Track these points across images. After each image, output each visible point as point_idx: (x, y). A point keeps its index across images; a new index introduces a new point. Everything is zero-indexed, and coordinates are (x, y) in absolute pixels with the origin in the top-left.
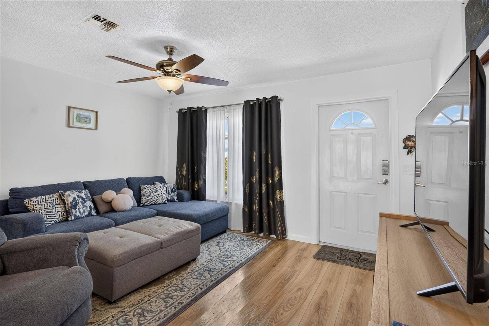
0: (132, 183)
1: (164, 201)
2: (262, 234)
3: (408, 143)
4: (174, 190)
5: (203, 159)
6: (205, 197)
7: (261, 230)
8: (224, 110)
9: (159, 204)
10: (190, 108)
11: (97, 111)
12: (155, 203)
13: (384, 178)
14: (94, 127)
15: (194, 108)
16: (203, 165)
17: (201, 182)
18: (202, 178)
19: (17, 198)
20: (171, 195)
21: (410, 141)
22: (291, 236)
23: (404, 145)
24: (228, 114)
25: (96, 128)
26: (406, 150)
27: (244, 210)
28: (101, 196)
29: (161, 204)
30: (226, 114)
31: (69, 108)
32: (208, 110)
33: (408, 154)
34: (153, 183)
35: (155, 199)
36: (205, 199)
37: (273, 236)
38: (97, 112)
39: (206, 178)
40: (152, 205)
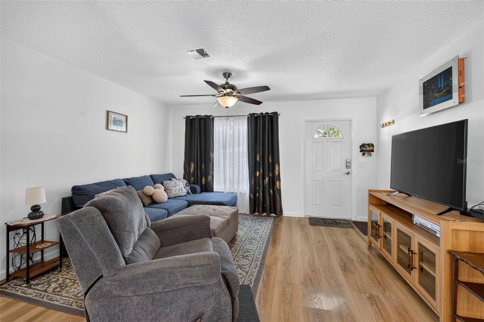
0: (156, 179)
1: (185, 193)
2: (265, 214)
3: (363, 148)
4: (187, 184)
5: (212, 158)
6: (213, 190)
7: (264, 211)
8: (230, 120)
9: (181, 196)
10: (198, 116)
11: (127, 115)
12: (178, 195)
13: (347, 171)
14: (125, 130)
15: (201, 116)
16: (211, 163)
17: (210, 178)
18: (211, 174)
19: (83, 195)
20: (187, 189)
21: (364, 147)
22: (286, 213)
23: (360, 150)
24: (233, 122)
25: (126, 131)
26: (362, 153)
27: (250, 197)
28: (142, 190)
29: (182, 196)
30: (231, 122)
31: (108, 112)
32: (215, 118)
33: (363, 155)
34: (170, 179)
35: (178, 193)
36: (213, 191)
37: (273, 215)
38: (127, 117)
39: (213, 174)
40: (176, 197)
